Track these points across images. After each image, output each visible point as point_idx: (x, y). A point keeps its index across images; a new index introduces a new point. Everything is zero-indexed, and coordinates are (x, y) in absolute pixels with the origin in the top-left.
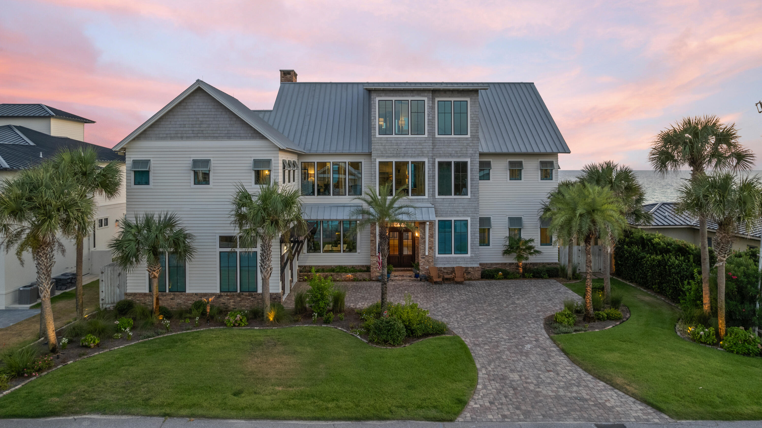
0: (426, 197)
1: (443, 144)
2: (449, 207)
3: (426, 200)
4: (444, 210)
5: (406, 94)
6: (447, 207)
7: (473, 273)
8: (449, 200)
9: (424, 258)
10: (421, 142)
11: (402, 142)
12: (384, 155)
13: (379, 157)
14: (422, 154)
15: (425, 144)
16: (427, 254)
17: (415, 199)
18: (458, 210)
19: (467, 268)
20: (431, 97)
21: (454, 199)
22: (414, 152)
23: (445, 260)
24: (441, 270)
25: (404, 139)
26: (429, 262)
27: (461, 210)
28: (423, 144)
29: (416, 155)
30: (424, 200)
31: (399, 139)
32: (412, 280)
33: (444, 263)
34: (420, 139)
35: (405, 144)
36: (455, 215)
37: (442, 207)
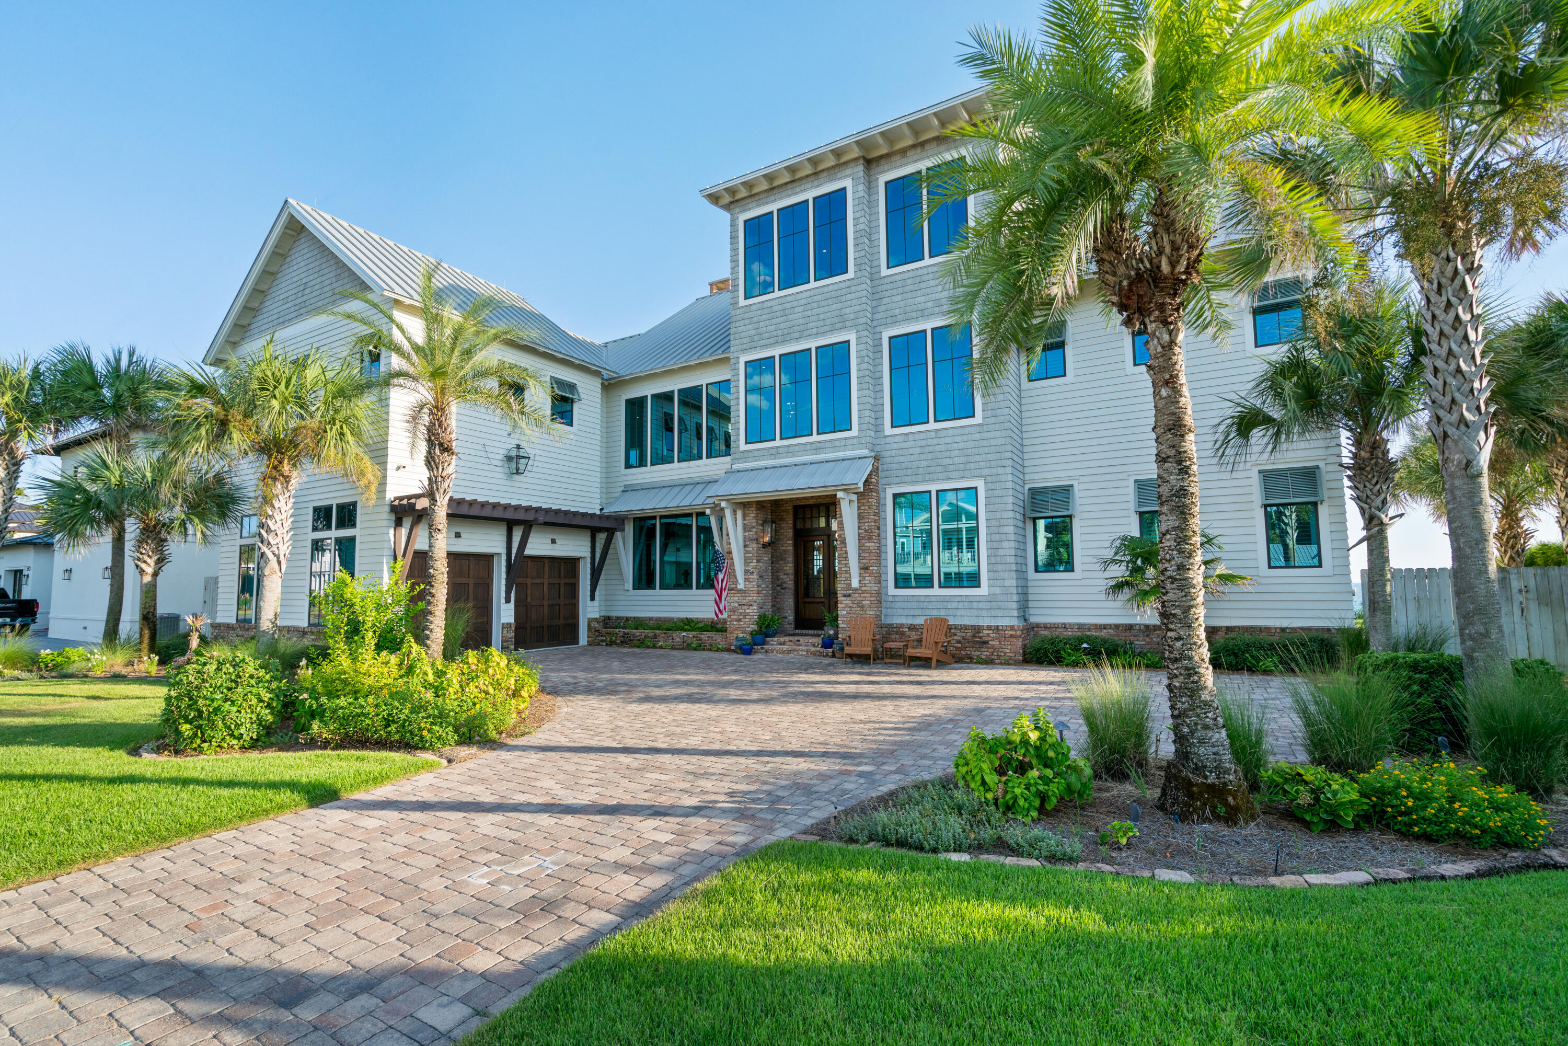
0: (854, 432)
1: (900, 290)
2: (923, 457)
3: (855, 441)
4: (909, 465)
5: (802, 188)
6: (916, 457)
7: (996, 643)
8: (922, 436)
9: (849, 595)
10: (839, 293)
11: (795, 304)
12: (755, 344)
13: (744, 350)
14: (842, 324)
15: (849, 297)
16: (855, 583)
17: (826, 441)
18: (947, 461)
19: (977, 629)
20: (861, 174)
21: (936, 431)
22: (821, 323)
23: (914, 605)
24: (903, 633)
25: (800, 296)
26: (862, 607)
27: (956, 460)
28: (844, 299)
29: (827, 328)
30: (849, 442)
31: (788, 299)
32: (814, 654)
33: (912, 612)
34: (836, 287)
35: (801, 309)
36: (940, 476)
37: (902, 459)
